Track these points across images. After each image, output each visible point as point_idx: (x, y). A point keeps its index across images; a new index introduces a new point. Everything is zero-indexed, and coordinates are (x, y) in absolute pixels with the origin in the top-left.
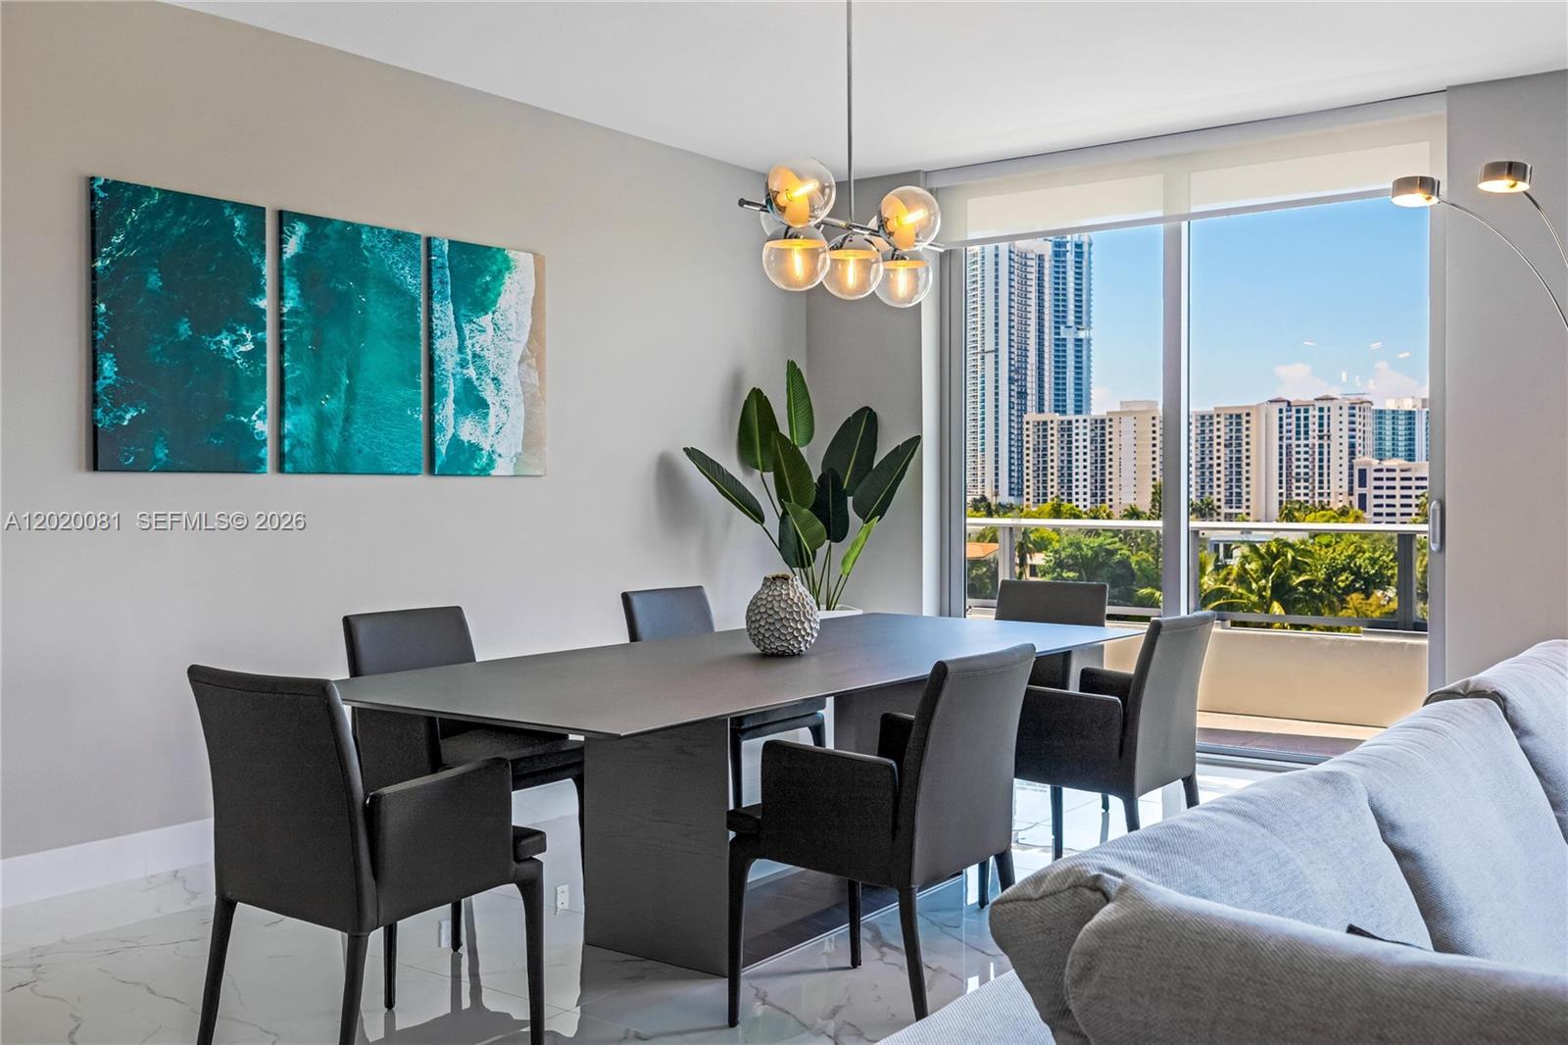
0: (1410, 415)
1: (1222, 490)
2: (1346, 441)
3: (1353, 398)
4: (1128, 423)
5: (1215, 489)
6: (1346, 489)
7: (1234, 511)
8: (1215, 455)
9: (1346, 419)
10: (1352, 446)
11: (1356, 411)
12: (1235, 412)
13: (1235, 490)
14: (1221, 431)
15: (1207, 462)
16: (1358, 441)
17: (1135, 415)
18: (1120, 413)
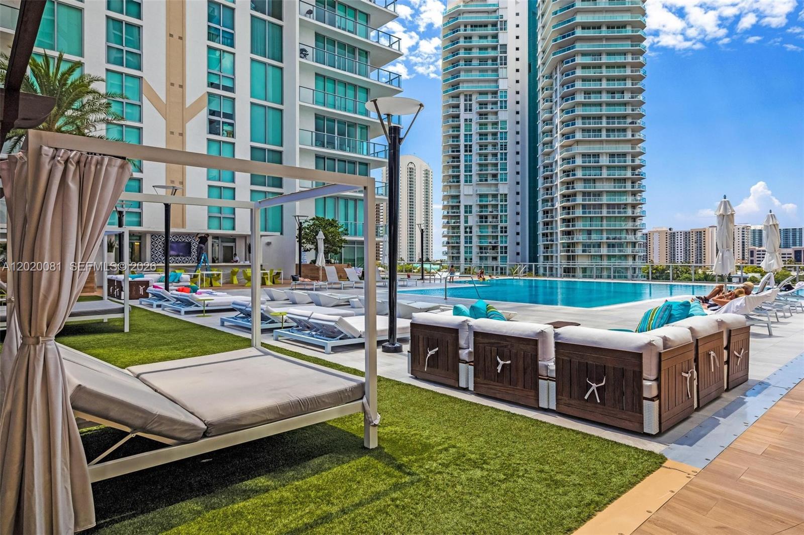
0: (760, 231)
1: (694, 258)
2: (741, 241)
3: (743, 225)
4: (656, 235)
5: (691, 258)
6: (741, 258)
7: (699, 265)
8: (691, 246)
9: (741, 233)
10: (743, 242)
11: (745, 230)
12: (699, 231)
13: (699, 258)
14: (694, 238)
15: (688, 248)
16: (745, 241)
17: (659, 232)
18: (654, 232)
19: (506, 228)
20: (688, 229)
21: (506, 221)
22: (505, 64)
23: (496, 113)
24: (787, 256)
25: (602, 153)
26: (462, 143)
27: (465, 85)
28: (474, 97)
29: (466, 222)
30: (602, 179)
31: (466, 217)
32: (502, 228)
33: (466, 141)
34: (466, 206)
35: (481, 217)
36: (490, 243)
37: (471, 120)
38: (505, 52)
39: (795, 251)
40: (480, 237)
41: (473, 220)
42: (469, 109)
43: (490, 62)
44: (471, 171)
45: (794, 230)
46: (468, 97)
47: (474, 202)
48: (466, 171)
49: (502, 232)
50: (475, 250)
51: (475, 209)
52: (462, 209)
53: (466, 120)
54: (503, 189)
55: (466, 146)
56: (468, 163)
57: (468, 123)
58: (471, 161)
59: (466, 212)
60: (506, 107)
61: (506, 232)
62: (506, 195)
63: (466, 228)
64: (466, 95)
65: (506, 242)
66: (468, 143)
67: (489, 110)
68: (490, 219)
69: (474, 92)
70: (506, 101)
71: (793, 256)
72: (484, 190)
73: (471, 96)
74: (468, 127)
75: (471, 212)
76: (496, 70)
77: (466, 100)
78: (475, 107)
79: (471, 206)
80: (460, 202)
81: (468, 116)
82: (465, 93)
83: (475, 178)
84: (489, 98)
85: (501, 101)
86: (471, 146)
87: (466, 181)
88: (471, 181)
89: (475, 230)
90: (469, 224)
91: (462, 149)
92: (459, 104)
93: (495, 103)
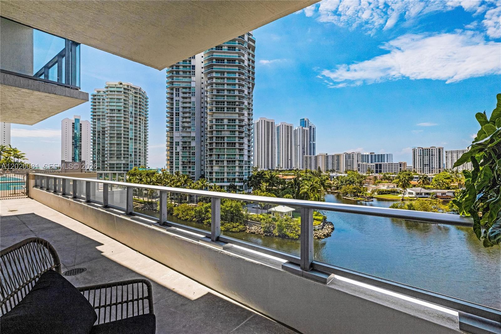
0: (368, 155)
1: (336, 167)
2: (357, 159)
4: (320, 157)
6: (356, 167)
8: (335, 162)
11: (358, 155)
12: (338, 155)
13: (338, 167)
14: (336, 158)
15: (333, 163)
17: (322, 155)
18: (319, 155)
19: (194, 153)
20: (333, 154)
21: (194, 150)
22: (194, 75)
23: (190, 98)
24: (372, 166)
25: (225, 119)
26: (174, 112)
27: (176, 83)
28: (180, 89)
29: (176, 150)
30: (225, 131)
31: (176, 147)
32: (192, 153)
33: (176, 111)
34: (176, 142)
35: (183, 147)
36: (188, 160)
37: (179, 101)
38: (194, 69)
39: (376, 165)
40: (183, 157)
41: (179, 149)
42: (178, 95)
43: (188, 73)
44: (178, 125)
45: (382, 155)
46: (178, 90)
47: (180, 140)
48: (176, 125)
49: (192, 155)
50: (180, 163)
51: (181, 143)
52: (174, 144)
53: (176, 100)
54: (193, 134)
55: (176, 113)
56: (177, 121)
57: (177, 102)
58: (178, 120)
59: (176, 145)
60: (194, 95)
61: (194, 155)
62: (194, 137)
63: (176, 152)
64: (176, 89)
65: (194, 160)
66: (177, 112)
67: (187, 96)
68: (188, 148)
69: (180, 87)
70: (194, 92)
71: (375, 166)
72: (185, 134)
73: (179, 89)
74: (177, 104)
75: (178, 145)
76: (190, 77)
77: (176, 91)
78: (181, 95)
79: (178, 142)
80: (173, 140)
81: (177, 98)
82: (176, 88)
83: (181, 128)
84: (188, 90)
85: (192, 92)
86: (178, 113)
87: (176, 130)
88: (178, 130)
89: (181, 153)
90: (178, 151)
91: (174, 114)
92: (173, 93)
93: (190, 93)
